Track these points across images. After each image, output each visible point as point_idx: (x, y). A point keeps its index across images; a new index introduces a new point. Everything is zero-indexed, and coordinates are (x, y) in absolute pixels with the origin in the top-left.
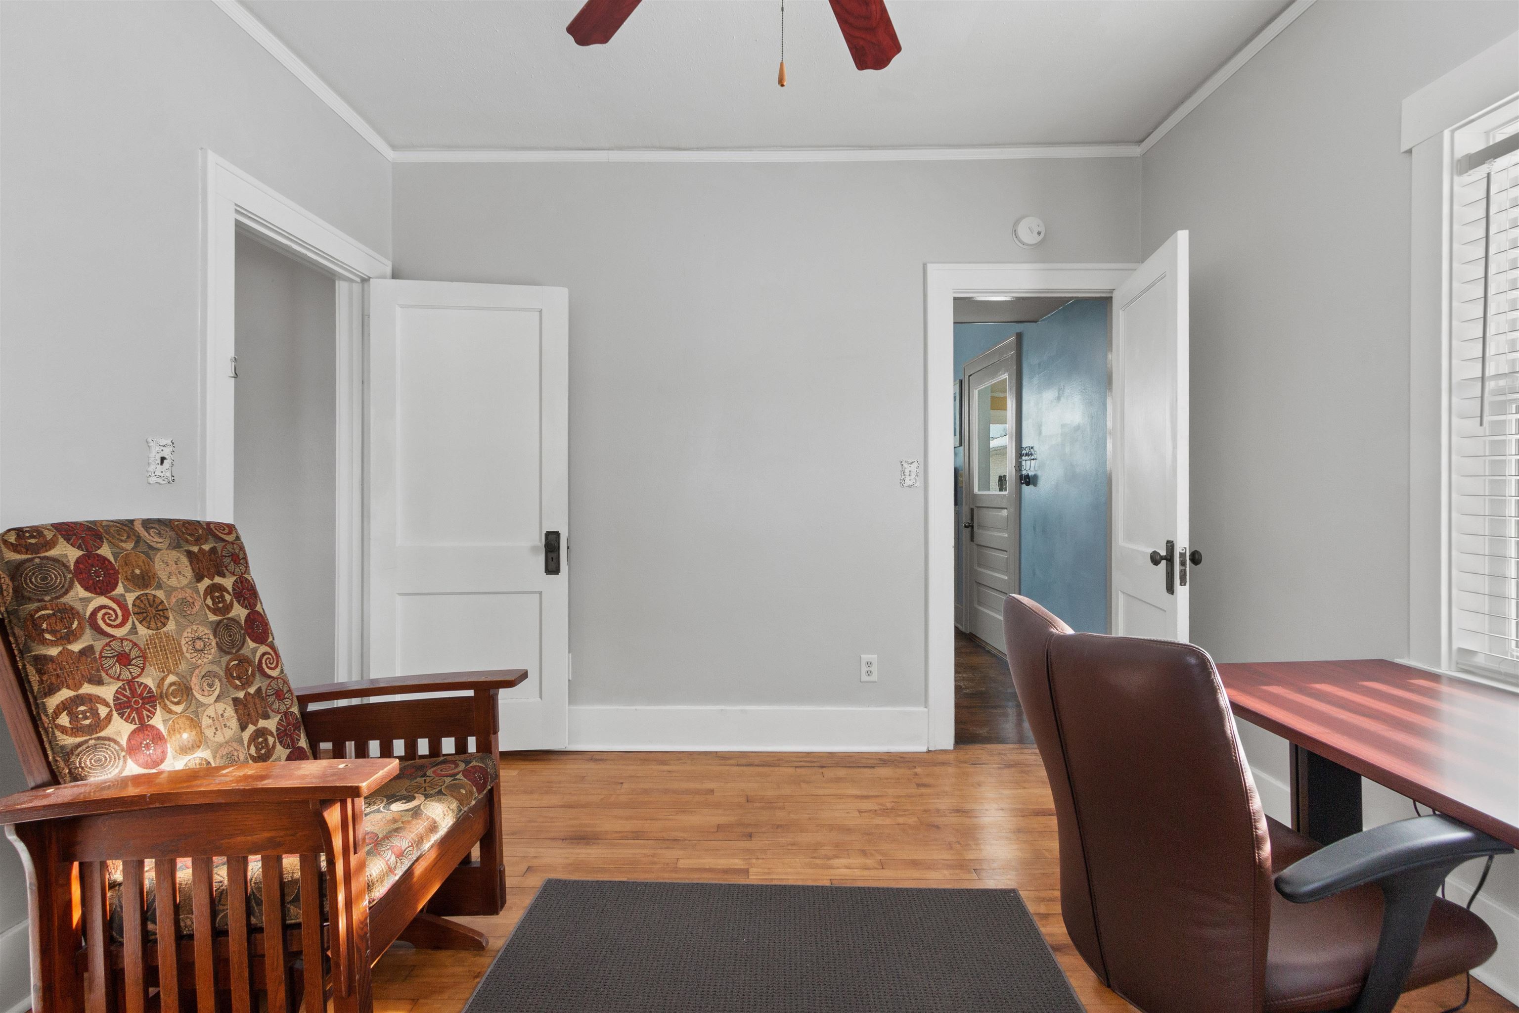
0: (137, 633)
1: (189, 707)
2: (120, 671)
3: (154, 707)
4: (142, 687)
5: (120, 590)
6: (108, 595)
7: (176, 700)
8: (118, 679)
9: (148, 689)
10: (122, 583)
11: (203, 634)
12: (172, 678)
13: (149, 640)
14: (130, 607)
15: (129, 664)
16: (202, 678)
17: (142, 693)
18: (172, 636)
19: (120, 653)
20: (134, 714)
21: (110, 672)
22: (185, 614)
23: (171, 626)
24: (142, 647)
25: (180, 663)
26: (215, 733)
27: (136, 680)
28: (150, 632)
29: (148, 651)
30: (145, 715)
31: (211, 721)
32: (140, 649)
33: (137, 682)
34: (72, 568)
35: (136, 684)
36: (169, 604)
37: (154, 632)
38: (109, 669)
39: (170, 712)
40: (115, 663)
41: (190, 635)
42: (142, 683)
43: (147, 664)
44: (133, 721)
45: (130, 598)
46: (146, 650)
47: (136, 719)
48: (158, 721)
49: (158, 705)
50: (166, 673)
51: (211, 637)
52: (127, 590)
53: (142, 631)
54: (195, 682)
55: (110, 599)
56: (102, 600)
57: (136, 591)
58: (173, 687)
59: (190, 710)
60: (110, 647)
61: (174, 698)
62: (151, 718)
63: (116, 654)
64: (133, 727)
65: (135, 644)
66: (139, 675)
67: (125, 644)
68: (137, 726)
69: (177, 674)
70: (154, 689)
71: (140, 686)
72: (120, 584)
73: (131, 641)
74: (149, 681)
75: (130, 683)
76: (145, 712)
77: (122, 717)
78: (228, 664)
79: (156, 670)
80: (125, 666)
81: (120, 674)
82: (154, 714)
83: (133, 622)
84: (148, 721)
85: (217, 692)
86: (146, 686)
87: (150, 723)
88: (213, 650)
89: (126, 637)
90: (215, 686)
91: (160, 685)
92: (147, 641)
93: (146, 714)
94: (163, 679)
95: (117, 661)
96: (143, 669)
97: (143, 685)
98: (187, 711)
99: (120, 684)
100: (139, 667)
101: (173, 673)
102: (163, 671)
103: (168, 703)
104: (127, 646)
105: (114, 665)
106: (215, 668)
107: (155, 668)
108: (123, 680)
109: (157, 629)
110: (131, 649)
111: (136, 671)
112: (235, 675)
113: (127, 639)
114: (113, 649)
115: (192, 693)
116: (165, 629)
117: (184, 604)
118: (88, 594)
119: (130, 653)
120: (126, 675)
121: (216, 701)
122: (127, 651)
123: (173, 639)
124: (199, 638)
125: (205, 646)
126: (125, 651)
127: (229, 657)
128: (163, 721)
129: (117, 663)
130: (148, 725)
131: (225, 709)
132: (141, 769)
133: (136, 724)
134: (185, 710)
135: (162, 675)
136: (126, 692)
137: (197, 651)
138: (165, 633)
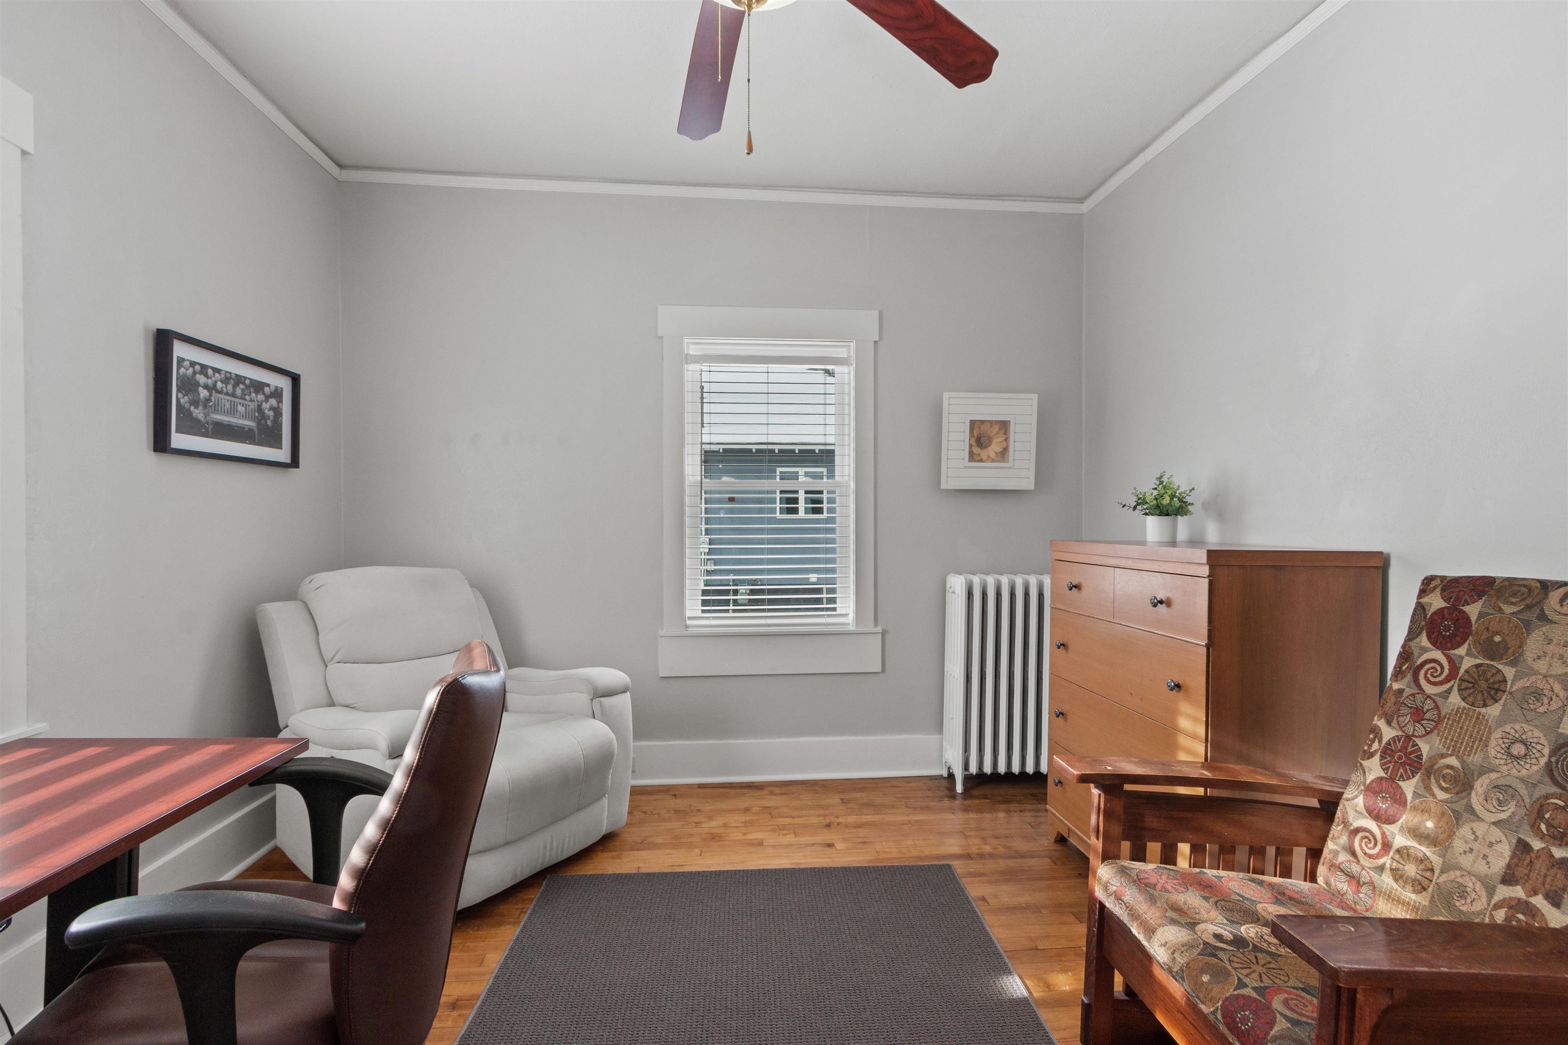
0: (1447, 698)
1: (1455, 802)
2: (1407, 723)
3: (1414, 774)
4: (1415, 748)
5: (1462, 651)
6: (1445, 652)
7: (1444, 784)
8: (1401, 728)
9: (1419, 753)
10: (1469, 645)
11: (1535, 740)
12: (1453, 761)
13: (1455, 710)
14: (1462, 671)
15: (1419, 722)
16: (1495, 787)
17: (1410, 753)
18: (1487, 721)
19: (1417, 708)
20: (1391, 765)
21: (1400, 719)
22: (1525, 706)
23: (1493, 711)
24: (1443, 714)
25: (1475, 753)
26: (1465, 852)
27: (1413, 738)
28: (1463, 704)
29: (1446, 720)
30: (1399, 773)
31: (1472, 837)
32: (1439, 714)
33: (1414, 741)
34: (1428, 616)
35: (1411, 743)
36: (1511, 687)
37: (1467, 706)
38: (1402, 716)
39: (1428, 789)
40: (1408, 714)
41: (1512, 732)
42: (1417, 745)
43: (1436, 731)
44: (1386, 770)
45: (1467, 663)
46: (1444, 718)
47: (1390, 770)
48: (1409, 787)
49: (1419, 774)
50: (1449, 753)
51: (1546, 751)
52: (1469, 653)
53: (1455, 699)
54: (1481, 785)
55: (1445, 656)
56: (1438, 655)
57: (1479, 659)
58: (1449, 771)
59: (1454, 806)
60: (1414, 698)
61: (1445, 781)
62: (1404, 780)
63: (1414, 706)
64: (1383, 774)
65: (1437, 707)
66: (1420, 737)
67: (1428, 702)
68: (1386, 776)
69: (1463, 763)
70: (1424, 757)
71: (1413, 746)
72: (1466, 646)
73: (1435, 702)
74: (1425, 748)
75: (1408, 738)
76: (1401, 770)
77: (1381, 760)
78: (1547, 797)
79: (1440, 742)
80: (1414, 721)
81: (1405, 726)
82: (1409, 778)
83: (1452, 686)
84: (1399, 780)
85: (1503, 816)
86: (1419, 750)
87: (1401, 783)
88: (1535, 768)
89: (1433, 697)
90: (1506, 808)
91: (1433, 759)
92: (1452, 710)
93: (1401, 773)
94: (1443, 756)
95: (1410, 713)
96: (1427, 733)
97: (1417, 747)
98: (1448, 805)
99: (1400, 733)
100: (1425, 730)
101: (1458, 757)
102: (1448, 749)
103: (1433, 781)
104: (1429, 704)
105: (1406, 715)
106: (1523, 790)
107: (1441, 740)
108: (1403, 732)
109: (1473, 705)
110: (1430, 709)
111: (1420, 731)
112: (1547, 816)
113: (1432, 699)
114: (1414, 701)
115: (1470, 794)
116: (1483, 710)
117: (1536, 695)
118: (1429, 645)
119: (1427, 712)
120: (1410, 729)
121: (1494, 823)
122: (1425, 710)
123: (1487, 725)
124: (1523, 742)
125: (1526, 755)
126: (1423, 708)
127: (1555, 790)
128: (1414, 792)
129: (1409, 715)
130: (1396, 783)
131: (1501, 841)
132: (1364, 810)
133: (1386, 774)
134: (1445, 801)
135: (1444, 751)
136: (1399, 743)
137: (1510, 754)
138: (1480, 713)
